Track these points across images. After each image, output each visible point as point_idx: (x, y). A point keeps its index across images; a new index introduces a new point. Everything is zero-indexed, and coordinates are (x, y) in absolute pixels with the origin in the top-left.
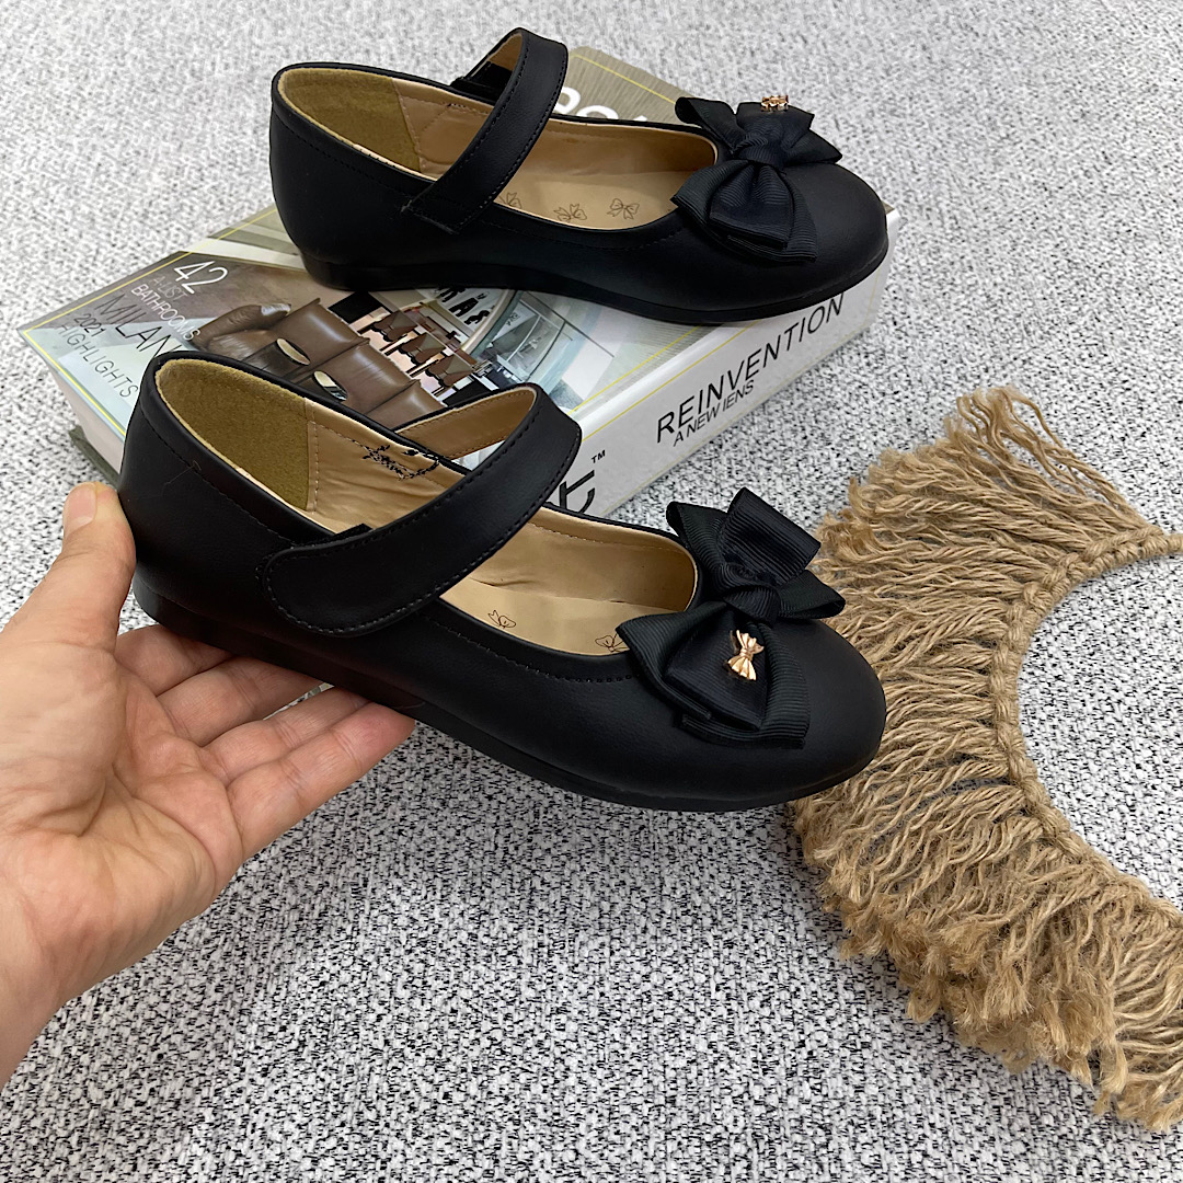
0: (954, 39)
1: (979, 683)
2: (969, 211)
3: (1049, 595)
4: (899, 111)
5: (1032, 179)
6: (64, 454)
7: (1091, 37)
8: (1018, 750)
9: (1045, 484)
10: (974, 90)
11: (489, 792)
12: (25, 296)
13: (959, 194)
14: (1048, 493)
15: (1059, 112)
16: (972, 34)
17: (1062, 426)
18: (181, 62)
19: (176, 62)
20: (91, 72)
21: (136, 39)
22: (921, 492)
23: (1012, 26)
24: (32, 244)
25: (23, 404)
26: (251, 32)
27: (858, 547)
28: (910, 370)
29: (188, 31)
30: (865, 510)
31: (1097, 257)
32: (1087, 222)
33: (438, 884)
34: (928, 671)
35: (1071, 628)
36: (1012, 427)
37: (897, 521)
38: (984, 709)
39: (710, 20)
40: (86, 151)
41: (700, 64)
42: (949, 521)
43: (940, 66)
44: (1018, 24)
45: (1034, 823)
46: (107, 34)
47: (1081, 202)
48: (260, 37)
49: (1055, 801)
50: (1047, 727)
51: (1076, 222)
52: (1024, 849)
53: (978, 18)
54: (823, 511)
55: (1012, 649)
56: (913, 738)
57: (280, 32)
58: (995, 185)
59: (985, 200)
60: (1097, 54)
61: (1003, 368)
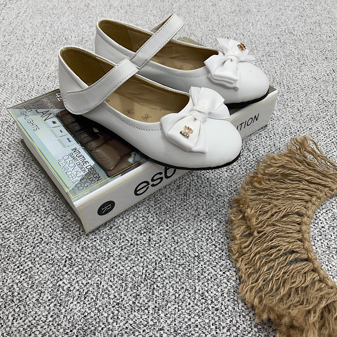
0: (287, 36)
1: (298, 227)
2: (293, 84)
3: (319, 200)
4: (271, 55)
5: (311, 76)
6: (18, 145)
7: (328, 37)
8: (311, 250)
9: (318, 166)
10: (293, 50)
11: (141, 255)
12: (11, 99)
13: (289, 79)
14: (318, 169)
15: (319, 57)
16: (292, 35)
17: (322, 149)
18: (62, 36)
19: (61, 35)
20: (36, 37)
21: (50, 29)
22: (279, 167)
23: (305, 33)
24: (15, 84)
25: (8, 130)
26: (83, 28)
27: (260, 183)
28: (275, 130)
29: (65, 27)
30: (262, 172)
31: (332, 99)
32: (328, 89)
33: (124, 284)
34: (281, 223)
35: (326, 211)
36: (307, 148)
37: (271, 175)
38: (299, 236)
39: (216, 29)
40: (33, 59)
41: (212, 41)
42: (288, 176)
43: (283, 43)
44: (306, 32)
45: (316, 275)
46: (42, 27)
47: (326, 83)
48: (85, 29)
49: (323, 268)
50: (320, 243)
51: (325, 89)
52: (313, 283)
53: (294, 30)
54: (248, 172)
55: (308, 217)
56: (277, 245)
57: (91, 28)
58: (300, 77)
59: (297, 81)
60: (330, 41)
61: (303, 130)
